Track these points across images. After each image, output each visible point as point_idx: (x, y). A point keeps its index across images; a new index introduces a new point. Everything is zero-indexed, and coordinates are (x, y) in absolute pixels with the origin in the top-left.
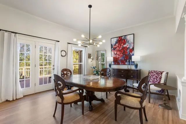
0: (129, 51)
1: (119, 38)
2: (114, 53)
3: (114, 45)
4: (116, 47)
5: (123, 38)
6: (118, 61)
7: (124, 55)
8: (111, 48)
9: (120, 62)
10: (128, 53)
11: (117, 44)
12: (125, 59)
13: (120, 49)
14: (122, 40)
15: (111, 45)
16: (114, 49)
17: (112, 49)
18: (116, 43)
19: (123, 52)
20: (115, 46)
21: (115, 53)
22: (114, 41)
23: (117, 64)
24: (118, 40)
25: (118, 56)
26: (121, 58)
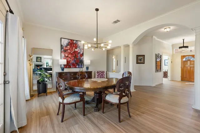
0: (80, 56)
1: (71, 41)
2: (65, 55)
3: (66, 47)
4: (68, 50)
5: (75, 42)
6: (70, 64)
7: (75, 59)
8: (61, 50)
9: (71, 65)
11: (68, 46)
12: (76, 63)
13: (71, 52)
14: (74, 44)
15: (61, 46)
16: (65, 51)
17: (63, 50)
19: (74, 56)
20: (66, 48)
21: (66, 55)
22: (65, 42)
23: (68, 68)
24: (70, 42)
25: (69, 59)
26: (72, 62)
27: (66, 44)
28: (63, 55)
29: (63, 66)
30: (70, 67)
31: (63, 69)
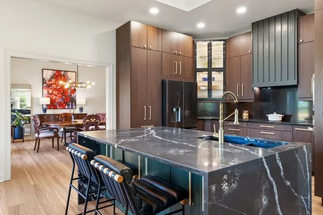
0: (71, 92)
1: (57, 72)
2: (48, 92)
3: (49, 81)
4: (52, 84)
5: (62, 73)
6: (55, 104)
7: (64, 97)
8: (43, 84)
9: (57, 105)
10: (69, 94)
11: (53, 80)
12: (64, 102)
13: (57, 87)
14: (61, 76)
15: (43, 79)
16: (49, 86)
17: (45, 85)
18: (52, 77)
19: (62, 92)
20: (50, 83)
21: (50, 92)
22: (48, 75)
23: (53, 109)
24: (55, 74)
25: (55, 97)
26: (59, 100)
27: (49, 77)
28: (45, 92)
29: (45, 106)
30: (56, 108)
31: (45, 111)
